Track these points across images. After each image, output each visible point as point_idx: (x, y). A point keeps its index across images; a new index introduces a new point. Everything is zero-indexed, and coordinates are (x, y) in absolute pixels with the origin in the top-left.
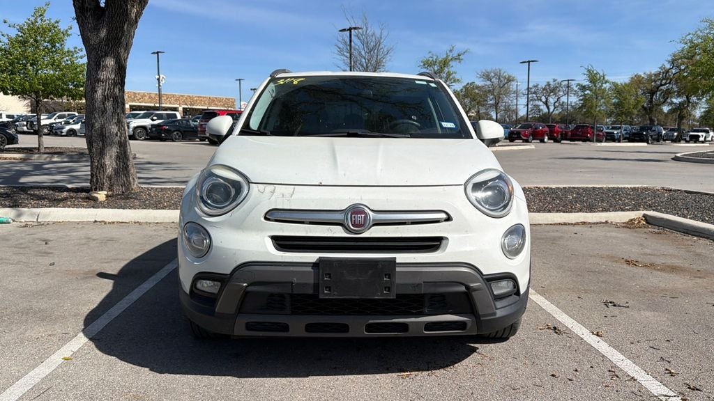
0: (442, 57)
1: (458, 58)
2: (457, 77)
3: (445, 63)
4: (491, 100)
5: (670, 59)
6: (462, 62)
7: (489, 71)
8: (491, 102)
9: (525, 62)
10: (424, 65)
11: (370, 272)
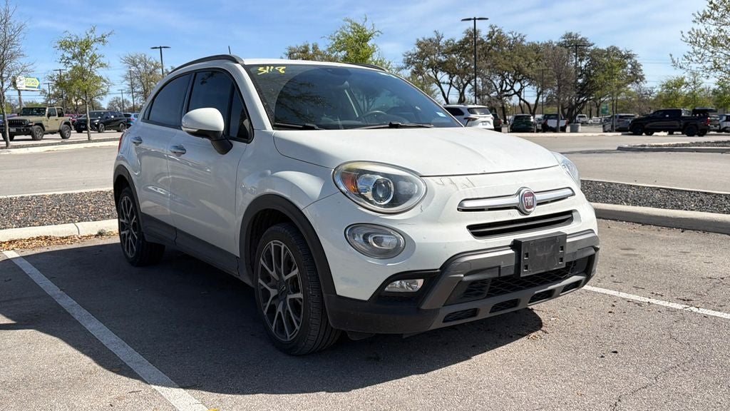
0: (83, 37)
1: (102, 40)
2: (103, 60)
3: (87, 45)
4: (138, 87)
5: (287, 52)
6: (107, 44)
7: (133, 56)
8: (138, 90)
9: (156, 48)
10: (61, 46)
11: (552, 246)
